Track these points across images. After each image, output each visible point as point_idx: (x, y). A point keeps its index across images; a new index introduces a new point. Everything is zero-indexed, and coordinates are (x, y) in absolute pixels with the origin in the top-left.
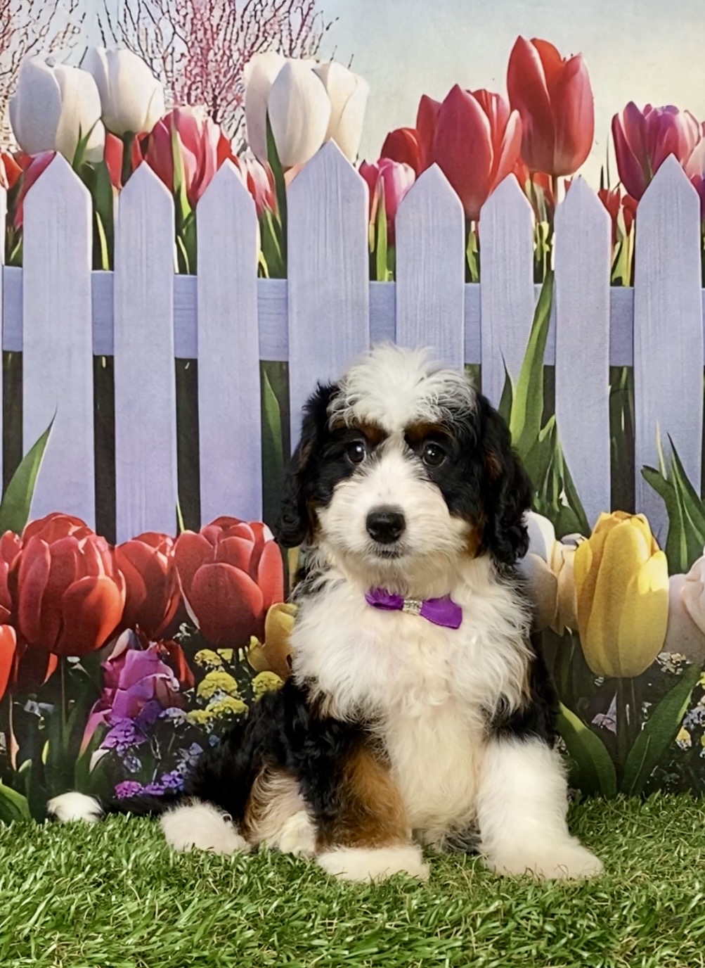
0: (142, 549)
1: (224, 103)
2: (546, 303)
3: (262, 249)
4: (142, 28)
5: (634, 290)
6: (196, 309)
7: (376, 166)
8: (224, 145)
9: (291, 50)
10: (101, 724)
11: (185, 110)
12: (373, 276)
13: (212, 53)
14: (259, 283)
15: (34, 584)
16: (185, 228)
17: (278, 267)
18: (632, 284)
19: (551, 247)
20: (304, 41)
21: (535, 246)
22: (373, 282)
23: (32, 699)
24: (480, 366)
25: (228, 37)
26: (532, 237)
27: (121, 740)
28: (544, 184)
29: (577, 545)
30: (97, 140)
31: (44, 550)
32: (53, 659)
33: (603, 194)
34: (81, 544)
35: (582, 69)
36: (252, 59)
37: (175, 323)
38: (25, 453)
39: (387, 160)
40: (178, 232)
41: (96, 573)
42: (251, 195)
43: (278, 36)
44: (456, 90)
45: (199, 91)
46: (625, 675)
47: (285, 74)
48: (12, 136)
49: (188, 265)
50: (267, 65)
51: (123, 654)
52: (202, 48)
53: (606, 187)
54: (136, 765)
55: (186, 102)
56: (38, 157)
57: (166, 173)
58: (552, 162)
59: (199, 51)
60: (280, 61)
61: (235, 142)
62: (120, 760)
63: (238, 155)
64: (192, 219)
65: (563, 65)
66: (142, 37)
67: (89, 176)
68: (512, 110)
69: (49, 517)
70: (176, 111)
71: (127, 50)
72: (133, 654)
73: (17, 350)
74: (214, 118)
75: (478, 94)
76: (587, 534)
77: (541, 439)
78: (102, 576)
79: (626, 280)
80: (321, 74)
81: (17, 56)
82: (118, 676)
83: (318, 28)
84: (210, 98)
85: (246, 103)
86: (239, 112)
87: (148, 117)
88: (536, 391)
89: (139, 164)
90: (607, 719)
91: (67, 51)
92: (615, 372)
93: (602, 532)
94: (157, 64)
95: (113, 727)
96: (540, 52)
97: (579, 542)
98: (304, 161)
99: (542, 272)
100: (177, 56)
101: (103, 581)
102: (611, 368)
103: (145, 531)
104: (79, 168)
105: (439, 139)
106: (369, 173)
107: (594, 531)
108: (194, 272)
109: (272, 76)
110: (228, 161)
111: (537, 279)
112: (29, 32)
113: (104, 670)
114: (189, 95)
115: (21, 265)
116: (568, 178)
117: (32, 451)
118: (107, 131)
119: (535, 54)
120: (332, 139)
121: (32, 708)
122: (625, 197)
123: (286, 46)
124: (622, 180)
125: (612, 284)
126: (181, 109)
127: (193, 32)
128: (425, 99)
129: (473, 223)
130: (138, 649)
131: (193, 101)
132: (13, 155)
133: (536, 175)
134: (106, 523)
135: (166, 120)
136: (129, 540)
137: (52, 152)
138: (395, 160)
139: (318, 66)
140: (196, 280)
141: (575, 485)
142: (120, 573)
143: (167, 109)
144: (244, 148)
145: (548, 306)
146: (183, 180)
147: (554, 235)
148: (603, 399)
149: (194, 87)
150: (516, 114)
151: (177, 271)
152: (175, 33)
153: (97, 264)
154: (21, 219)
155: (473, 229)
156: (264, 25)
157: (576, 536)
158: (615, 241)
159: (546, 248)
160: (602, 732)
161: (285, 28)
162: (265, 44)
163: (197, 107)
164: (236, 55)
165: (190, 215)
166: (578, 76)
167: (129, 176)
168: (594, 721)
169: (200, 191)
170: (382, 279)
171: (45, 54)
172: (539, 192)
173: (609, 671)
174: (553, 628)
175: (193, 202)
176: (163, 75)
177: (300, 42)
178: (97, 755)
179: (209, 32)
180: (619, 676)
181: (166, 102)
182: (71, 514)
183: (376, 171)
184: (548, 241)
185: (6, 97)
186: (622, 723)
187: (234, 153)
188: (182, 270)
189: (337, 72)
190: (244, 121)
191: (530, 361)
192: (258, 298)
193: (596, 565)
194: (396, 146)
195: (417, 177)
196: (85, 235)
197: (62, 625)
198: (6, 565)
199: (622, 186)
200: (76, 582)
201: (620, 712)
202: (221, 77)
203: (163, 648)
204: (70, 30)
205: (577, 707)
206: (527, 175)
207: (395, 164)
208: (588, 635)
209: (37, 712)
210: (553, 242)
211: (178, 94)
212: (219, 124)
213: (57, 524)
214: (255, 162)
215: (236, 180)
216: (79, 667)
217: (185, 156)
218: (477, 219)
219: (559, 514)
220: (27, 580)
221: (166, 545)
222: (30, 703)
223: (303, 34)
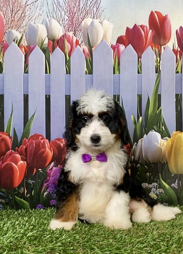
0: (56, 142)
1: (77, 31)
2: (158, 78)
3: (87, 67)
4: (57, 13)
5: (182, 75)
6: (70, 83)
7: (115, 45)
8: (77, 41)
9: (94, 17)
10: (46, 186)
11: (68, 33)
12: (114, 73)
13: (74, 19)
14: (86, 76)
15: (31, 151)
16: (68, 63)
17: (90, 72)
18: (181, 73)
19: (160, 64)
20: (97, 15)
21: (156, 64)
22: (114, 75)
23: (30, 180)
24: (141, 95)
25: (78, 15)
26: (155, 62)
27: (51, 190)
28: (158, 48)
29: (167, 140)
30: (46, 42)
31: (33, 143)
32: (35, 169)
33: (174, 50)
34: (42, 141)
35: (168, 18)
36: (84, 20)
37: (65, 86)
38: (29, 119)
39: (118, 44)
40: (66, 64)
41: (46, 148)
42: (84, 54)
43: (91, 14)
44: (135, 25)
45: (71, 28)
46: (180, 174)
47: (92, 23)
48: (26, 42)
49: (68, 72)
50: (88, 21)
51: (52, 168)
52: (72, 18)
53: (174, 48)
54: (55, 196)
55: (68, 31)
56: (32, 46)
57: (63, 49)
58: (160, 43)
59: (71, 18)
60: (91, 20)
61: (80, 41)
62: (51, 195)
63: (81, 44)
64: (69, 60)
65: (163, 18)
66: (57, 16)
67: (44, 51)
68: (150, 30)
69: (34, 135)
70: (65, 34)
71: (54, 19)
72: (54, 168)
73: (27, 94)
74: (75, 35)
75: (141, 26)
76: (170, 137)
77: (157, 113)
78: (47, 149)
79: (180, 72)
80: (101, 23)
81: (27, 22)
82: (51, 174)
83: (100, 11)
84: (74, 30)
85: (83, 31)
86: (81, 33)
87: (58, 36)
88: (156, 101)
89: (56, 47)
90: (175, 185)
91: (39, 19)
92: (177, 96)
93: (174, 137)
94: (61, 22)
95: (49, 187)
96: (157, 14)
97: (168, 139)
98: (97, 45)
99: (158, 71)
100: (66, 20)
101: (47, 150)
102: (176, 94)
103: (57, 138)
104: (42, 49)
105: (131, 38)
106: (113, 47)
107: (171, 136)
108: (70, 74)
109: (89, 24)
110: (78, 46)
111: (156, 72)
112: (30, 16)
113: (47, 172)
114: (68, 29)
115: (28, 73)
116: (164, 46)
117: (31, 119)
118: (49, 39)
119: (156, 15)
120: (104, 39)
121: (30, 182)
122: (179, 51)
123: (93, 16)
124: (179, 46)
125: (176, 73)
126: (67, 33)
127: (70, 14)
128: (127, 28)
129: (140, 59)
130: (55, 167)
131: (69, 31)
132: (26, 46)
133: (156, 46)
134: (48, 136)
135: (63, 36)
136: (54, 140)
137: (35, 45)
138: (120, 44)
139: (101, 21)
140: (70, 76)
141: (167, 125)
142: (52, 148)
143: (63, 33)
144: (82, 42)
145: (159, 79)
146: (67, 50)
147: (161, 61)
148: (174, 102)
149: (70, 27)
150: (151, 30)
151: (66, 73)
152: (65, 14)
153: (46, 72)
154: (28, 62)
155: (140, 60)
156: (87, 11)
157: (167, 138)
158: (177, 62)
159: (159, 64)
160: (174, 188)
161: (92, 12)
162: (87, 16)
163: (70, 32)
164: (80, 19)
165: (69, 59)
166: (167, 20)
167: (54, 50)
168: (171, 186)
169: (71, 53)
170: (116, 74)
171: (34, 21)
172: (157, 50)
173: (176, 173)
174: (161, 161)
175: (70, 56)
176: (62, 25)
177: (96, 15)
178: (45, 193)
179: (73, 14)
180: (178, 174)
181: (63, 31)
182: (40, 134)
183: (115, 47)
184: (159, 63)
185: (24, 32)
186: (179, 186)
187: (80, 44)
188: (67, 73)
189: (105, 22)
190: (82, 35)
191: (154, 93)
192: (86, 80)
193: (172, 145)
194: (120, 40)
195: (125, 48)
196: (43, 66)
197: (37, 161)
198: (24, 146)
199: (179, 48)
200: (41, 151)
201: (178, 183)
202: (76, 25)
203: (62, 167)
204: (40, 15)
205: (167, 182)
206: (154, 46)
207: (120, 45)
208: (170, 163)
209: (31, 183)
210: (161, 63)
211: (66, 29)
212: (76, 36)
213: (36, 136)
214: (85, 46)
215: (80, 50)
216: (41, 171)
217: (67, 45)
218: (141, 58)
219: (162, 132)
220: (29, 150)
221: (62, 141)
222: (29, 180)
223: (97, 13)
